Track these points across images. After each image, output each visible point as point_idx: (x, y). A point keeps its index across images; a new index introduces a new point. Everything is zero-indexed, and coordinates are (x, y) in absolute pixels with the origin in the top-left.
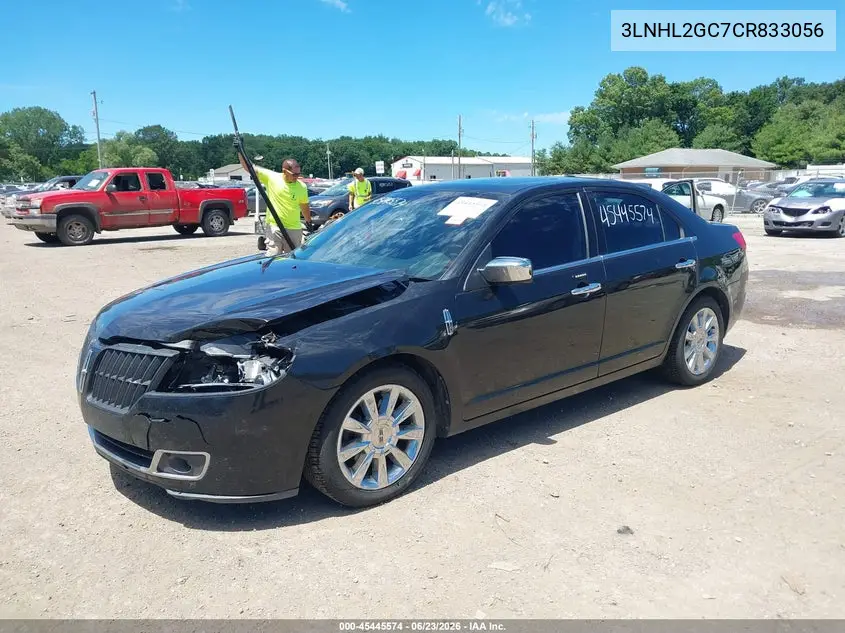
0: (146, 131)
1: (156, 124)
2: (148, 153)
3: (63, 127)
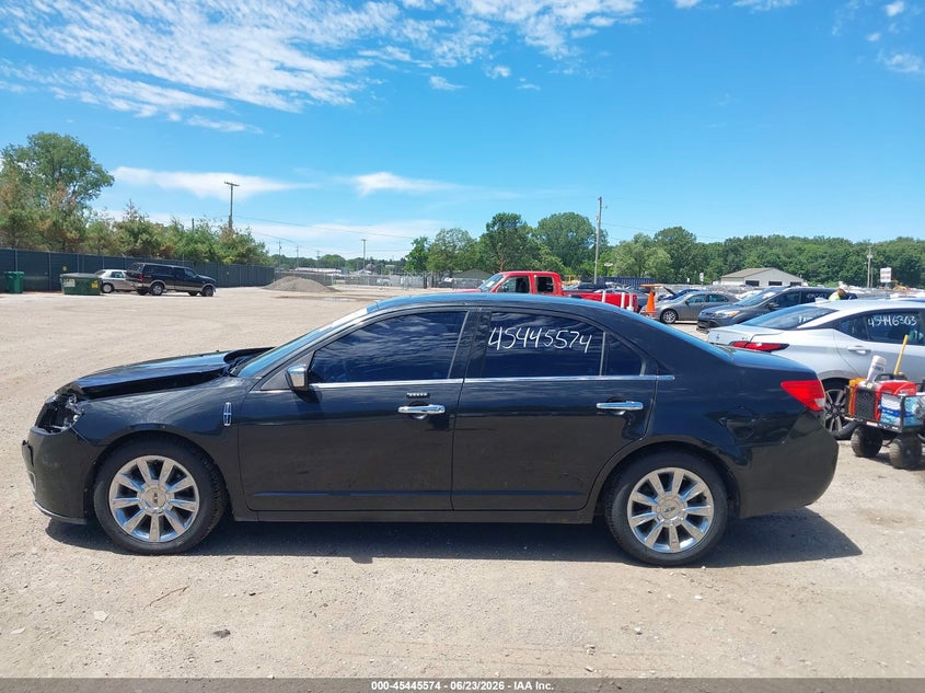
0: (664, 233)
1: (678, 226)
2: (662, 254)
3: (590, 232)
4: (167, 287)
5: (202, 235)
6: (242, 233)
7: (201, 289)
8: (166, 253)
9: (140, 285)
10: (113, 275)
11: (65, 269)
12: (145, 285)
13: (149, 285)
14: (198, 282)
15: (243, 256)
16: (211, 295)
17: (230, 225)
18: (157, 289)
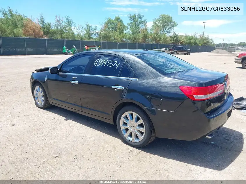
4: (178, 52)
5: (193, 38)
6: (206, 36)
7: (187, 53)
8: (182, 43)
9: (171, 52)
10: (166, 49)
11: (155, 48)
12: (172, 52)
13: (173, 52)
14: (186, 51)
15: (205, 43)
16: (190, 54)
17: (203, 35)
18: (175, 53)
